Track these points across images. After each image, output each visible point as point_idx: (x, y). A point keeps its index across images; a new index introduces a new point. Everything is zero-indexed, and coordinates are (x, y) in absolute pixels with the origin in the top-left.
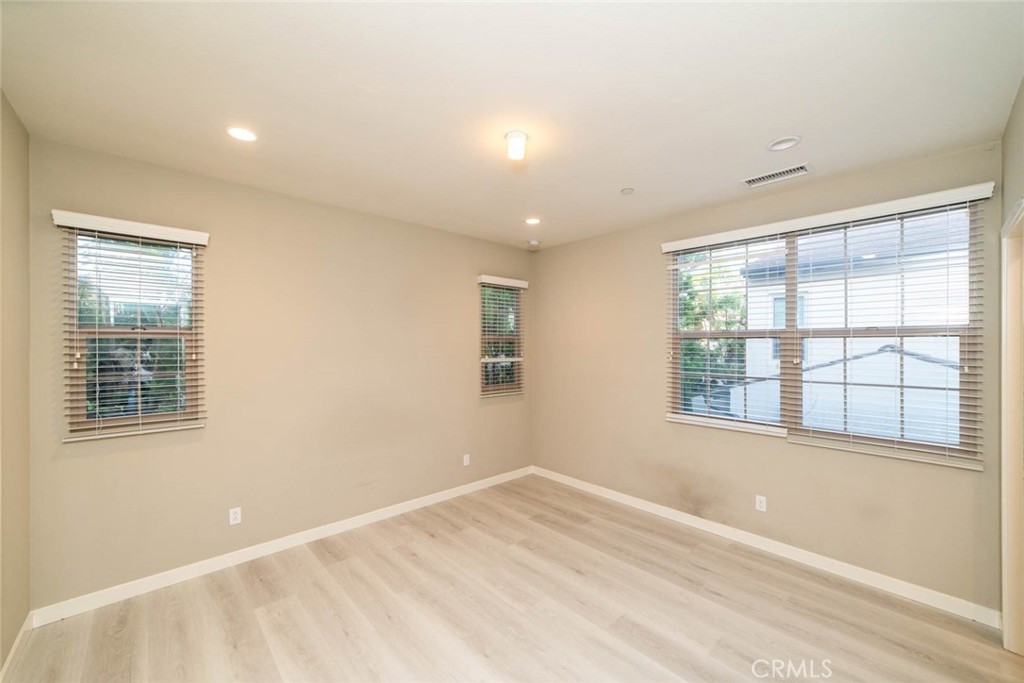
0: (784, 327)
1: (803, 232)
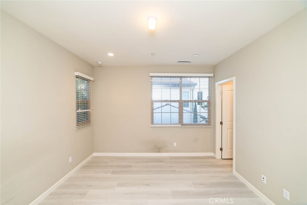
0: (179, 99)
1: (185, 77)
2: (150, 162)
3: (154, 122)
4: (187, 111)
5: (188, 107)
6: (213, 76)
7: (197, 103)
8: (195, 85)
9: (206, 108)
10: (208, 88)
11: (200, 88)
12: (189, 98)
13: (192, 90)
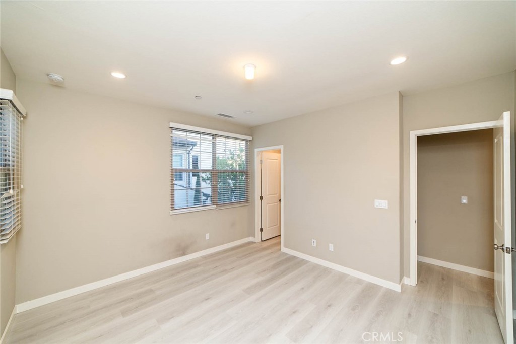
0: (211, 168)
2: (179, 273)
3: (175, 206)
4: (183, 187)
5: (182, 180)
6: (251, 139)
7: (191, 174)
8: (194, 144)
9: (208, 182)
10: (211, 151)
11: (201, 150)
12: (183, 165)
13: (188, 152)
